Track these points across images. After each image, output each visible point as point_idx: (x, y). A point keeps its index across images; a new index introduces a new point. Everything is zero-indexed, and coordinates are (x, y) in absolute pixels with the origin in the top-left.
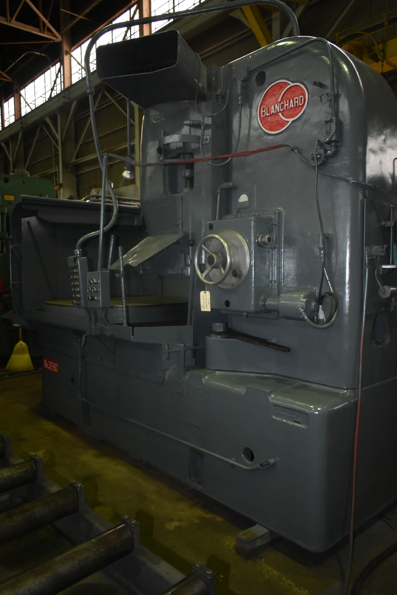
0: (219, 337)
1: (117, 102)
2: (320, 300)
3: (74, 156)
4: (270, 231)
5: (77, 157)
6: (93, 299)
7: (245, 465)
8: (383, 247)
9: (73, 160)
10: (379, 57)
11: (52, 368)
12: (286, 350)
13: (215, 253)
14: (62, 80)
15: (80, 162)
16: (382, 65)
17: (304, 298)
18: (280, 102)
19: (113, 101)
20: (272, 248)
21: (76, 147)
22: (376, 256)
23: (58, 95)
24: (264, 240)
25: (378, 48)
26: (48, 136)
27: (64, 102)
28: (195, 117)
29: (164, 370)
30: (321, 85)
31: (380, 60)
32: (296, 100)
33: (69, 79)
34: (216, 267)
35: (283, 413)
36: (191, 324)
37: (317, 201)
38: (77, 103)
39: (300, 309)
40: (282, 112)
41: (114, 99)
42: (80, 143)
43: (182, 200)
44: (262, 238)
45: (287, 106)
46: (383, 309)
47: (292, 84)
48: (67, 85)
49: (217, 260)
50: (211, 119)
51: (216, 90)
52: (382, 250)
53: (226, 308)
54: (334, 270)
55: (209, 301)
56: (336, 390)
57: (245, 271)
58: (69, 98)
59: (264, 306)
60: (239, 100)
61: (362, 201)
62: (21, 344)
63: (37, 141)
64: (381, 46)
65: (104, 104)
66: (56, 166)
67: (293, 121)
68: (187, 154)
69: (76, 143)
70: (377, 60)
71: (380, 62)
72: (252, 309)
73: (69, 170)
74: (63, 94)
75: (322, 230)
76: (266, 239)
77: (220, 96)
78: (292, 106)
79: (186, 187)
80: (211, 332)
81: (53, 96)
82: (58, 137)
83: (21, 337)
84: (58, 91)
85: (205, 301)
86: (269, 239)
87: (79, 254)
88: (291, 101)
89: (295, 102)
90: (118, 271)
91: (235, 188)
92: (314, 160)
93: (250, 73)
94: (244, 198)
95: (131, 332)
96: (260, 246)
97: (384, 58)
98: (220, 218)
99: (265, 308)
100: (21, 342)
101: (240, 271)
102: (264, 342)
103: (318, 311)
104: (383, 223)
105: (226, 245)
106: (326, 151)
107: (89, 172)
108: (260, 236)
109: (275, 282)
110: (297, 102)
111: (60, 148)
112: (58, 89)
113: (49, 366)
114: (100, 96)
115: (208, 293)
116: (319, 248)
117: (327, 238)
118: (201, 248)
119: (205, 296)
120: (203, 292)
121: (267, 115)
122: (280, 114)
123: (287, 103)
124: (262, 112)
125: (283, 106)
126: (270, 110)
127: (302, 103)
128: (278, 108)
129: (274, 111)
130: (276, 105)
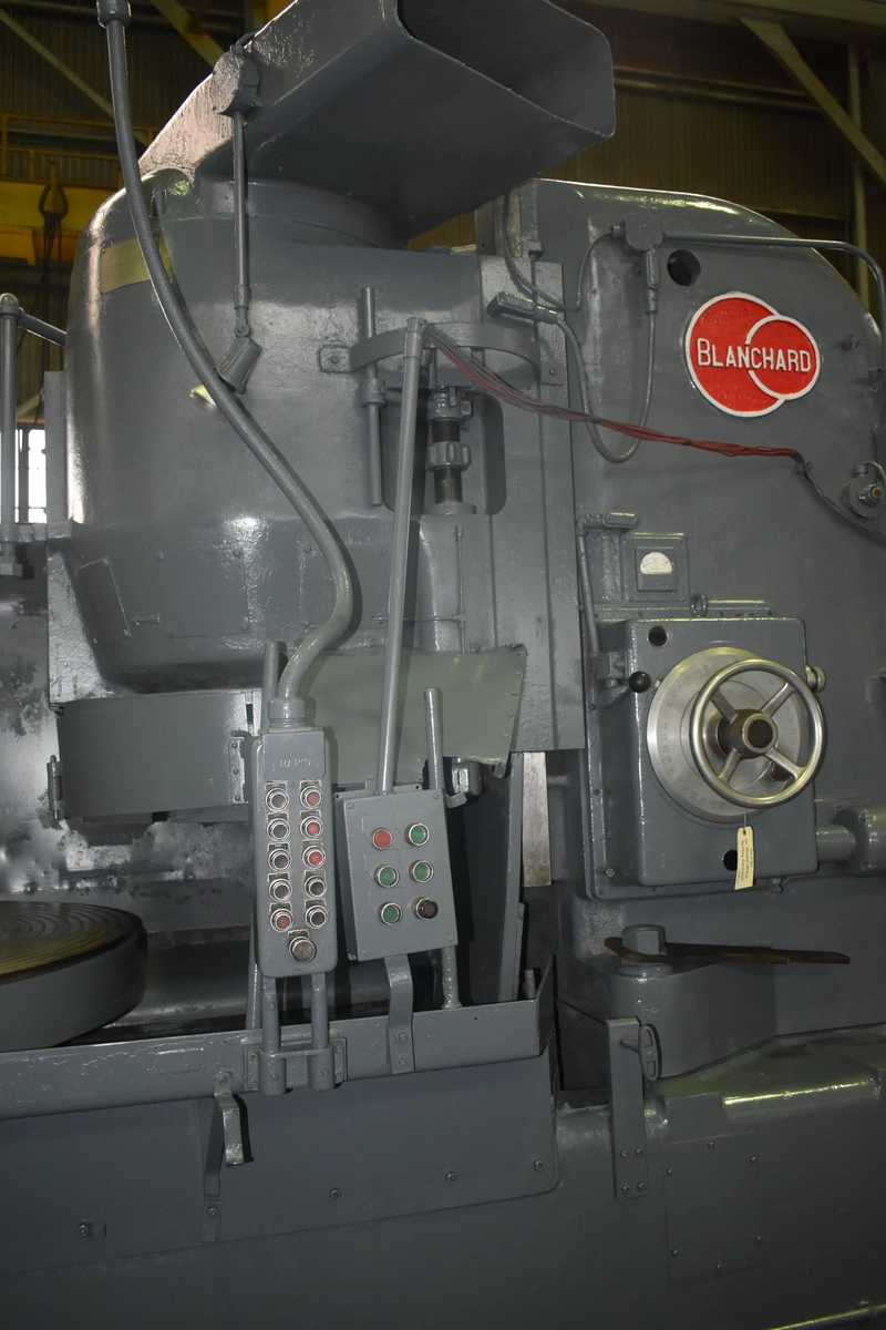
18: (750, 346)
40: (756, 371)
45: (768, 362)
47: (777, 316)
67: (786, 401)
78: (783, 365)
85: (745, 856)
88: (780, 352)
89: (790, 361)
94: (654, 563)
110: (795, 361)
115: (749, 830)
118: (711, 697)
119: (745, 840)
120: (741, 830)
121: (715, 364)
122: (752, 373)
123: (768, 354)
124: (700, 352)
125: (759, 358)
126: (722, 356)
127: (806, 366)
128: (745, 357)
129: (733, 362)
130: (739, 349)
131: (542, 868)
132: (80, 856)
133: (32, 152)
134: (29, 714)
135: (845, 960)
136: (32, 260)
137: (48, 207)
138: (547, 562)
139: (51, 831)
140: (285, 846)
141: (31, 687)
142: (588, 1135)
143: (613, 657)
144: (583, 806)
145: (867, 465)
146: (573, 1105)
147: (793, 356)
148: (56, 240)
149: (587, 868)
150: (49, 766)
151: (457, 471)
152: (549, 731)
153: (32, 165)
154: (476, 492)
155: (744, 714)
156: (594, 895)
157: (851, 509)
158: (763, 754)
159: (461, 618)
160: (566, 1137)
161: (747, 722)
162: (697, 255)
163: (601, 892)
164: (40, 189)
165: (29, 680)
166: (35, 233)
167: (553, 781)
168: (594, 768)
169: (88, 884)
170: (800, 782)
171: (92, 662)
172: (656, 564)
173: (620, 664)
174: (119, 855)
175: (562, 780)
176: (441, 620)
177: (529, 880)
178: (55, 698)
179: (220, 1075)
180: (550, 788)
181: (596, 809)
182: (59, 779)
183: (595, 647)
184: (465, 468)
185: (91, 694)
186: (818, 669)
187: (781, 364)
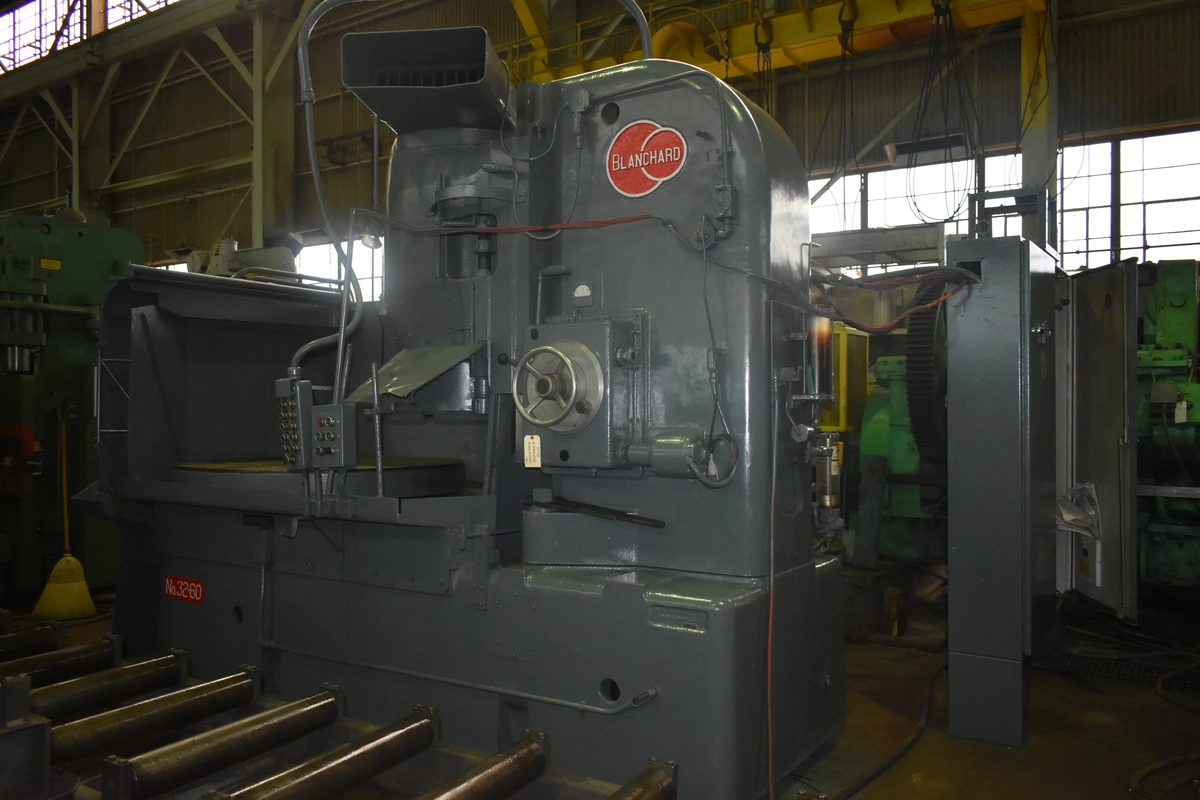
0: (544, 510)
1: (213, 74)
2: (711, 445)
3: (108, 178)
4: (631, 344)
5: (113, 180)
6: (328, 451)
7: (603, 707)
8: (796, 369)
9: (106, 185)
10: (722, 53)
11: (187, 593)
12: (659, 524)
13: (550, 375)
14: (85, 17)
15: (120, 190)
16: (727, 66)
17: (691, 443)
18: (643, 152)
19: (203, 72)
20: (632, 369)
21: (112, 158)
22: (787, 382)
23: (71, 48)
24: (625, 356)
25: (719, 37)
26: (44, 129)
27: (88, 64)
28: (499, 158)
29: (450, 570)
30: (706, 136)
31: (722, 57)
32: (669, 152)
33: (102, 19)
34: (552, 398)
35: (667, 616)
36: (489, 493)
37: (706, 301)
38: (120, 67)
39: (687, 458)
40: (646, 167)
41: (205, 68)
42: (124, 149)
43: (474, 289)
44: (622, 353)
45: (653, 160)
46: (795, 459)
47: (661, 129)
48: (96, 29)
49: (555, 387)
50: (527, 164)
51: (532, 120)
52: (795, 373)
53: (562, 463)
54: (729, 402)
55: (538, 451)
56: (738, 580)
57: (595, 403)
58: (101, 57)
59: (626, 457)
60: (576, 142)
61: (768, 305)
62: (69, 562)
63: (16, 138)
64: (724, 34)
65: (181, 76)
66: (62, 194)
67: (663, 182)
68: (483, 215)
69: (114, 148)
70: (718, 58)
71: (723, 61)
72: (608, 461)
73: (95, 205)
74: (88, 47)
75: (714, 343)
76: (627, 355)
77: (539, 130)
78: (663, 160)
79: (479, 268)
80: (529, 504)
81: (60, 48)
82: (73, 134)
83: (67, 547)
84: (71, 37)
85: (532, 450)
86: (633, 355)
87: (296, 375)
88: (661, 151)
89: (667, 155)
90: (371, 406)
91: (568, 274)
92: (700, 241)
93: (594, 102)
94: (582, 291)
95: (398, 507)
96: (617, 364)
97: (730, 55)
98: (543, 322)
99: (628, 461)
100: (69, 558)
101: (589, 404)
102: (621, 516)
103: (707, 463)
104: (792, 336)
105: (568, 361)
106: (716, 231)
107: (141, 211)
108: (620, 350)
109: (638, 420)
110: (670, 155)
111: (75, 159)
112: (75, 34)
113: (178, 590)
114: (173, 60)
115: (537, 439)
116: (709, 369)
117: (720, 355)
119: (532, 443)
120: (529, 437)
121: (622, 168)
122: (643, 169)
123: (653, 155)
124: (614, 162)
125: (647, 158)
126: (626, 162)
127: (677, 156)
128: (639, 160)
129: (632, 164)
130: (636, 155)
135: (661, 526)
137: (845, 18)
159: (474, 328)
162: (618, 103)
166: (840, 38)
187: (661, 159)
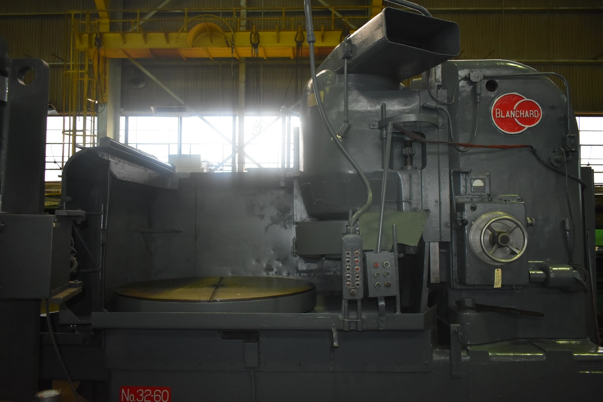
12: (541, 314)
16: (233, 51)
18: (515, 110)
31: (230, 46)
35: (587, 366)
39: (578, 278)
45: (522, 115)
47: (526, 99)
60: (477, 98)
67: (528, 128)
72: (528, 281)
78: (528, 116)
79: (406, 164)
88: (527, 111)
89: (530, 114)
97: (235, 46)
115: (500, 270)
118: (488, 228)
119: (498, 273)
120: (496, 270)
121: (502, 117)
122: (516, 119)
123: (522, 112)
124: (496, 113)
125: (518, 114)
126: (504, 114)
127: (537, 115)
128: (513, 114)
129: (509, 116)
130: (511, 111)
131: (436, 278)
132: (302, 266)
133: (293, 19)
134: (288, 222)
135: (543, 315)
136: (292, 57)
137: (298, 39)
138: (439, 183)
139: (295, 258)
140: (350, 266)
141: (289, 215)
142: (443, 358)
143: (459, 214)
144: (451, 259)
145: (558, 149)
146: (440, 348)
147: (532, 112)
148: (300, 50)
149: (451, 279)
150: (293, 240)
151: (411, 156)
152: (438, 236)
153: (293, 24)
154: (417, 163)
155: (500, 233)
156: (453, 287)
157: (551, 164)
158: (507, 246)
159: (411, 201)
160: (436, 357)
161: (500, 236)
162: (497, 81)
163: (456, 286)
164: (296, 33)
165: (289, 212)
166: (293, 49)
167: (441, 250)
168: (454, 248)
169: (305, 275)
170: (518, 256)
171: (305, 210)
172: (478, 183)
173: (461, 216)
174: (314, 266)
175: (444, 251)
176: (405, 202)
177: (432, 280)
178: (295, 221)
179: (334, 325)
180: (440, 253)
181: (454, 260)
182: (296, 243)
183: (455, 210)
184: (414, 155)
185: (305, 220)
186: (533, 219)
187: (527, 115)
